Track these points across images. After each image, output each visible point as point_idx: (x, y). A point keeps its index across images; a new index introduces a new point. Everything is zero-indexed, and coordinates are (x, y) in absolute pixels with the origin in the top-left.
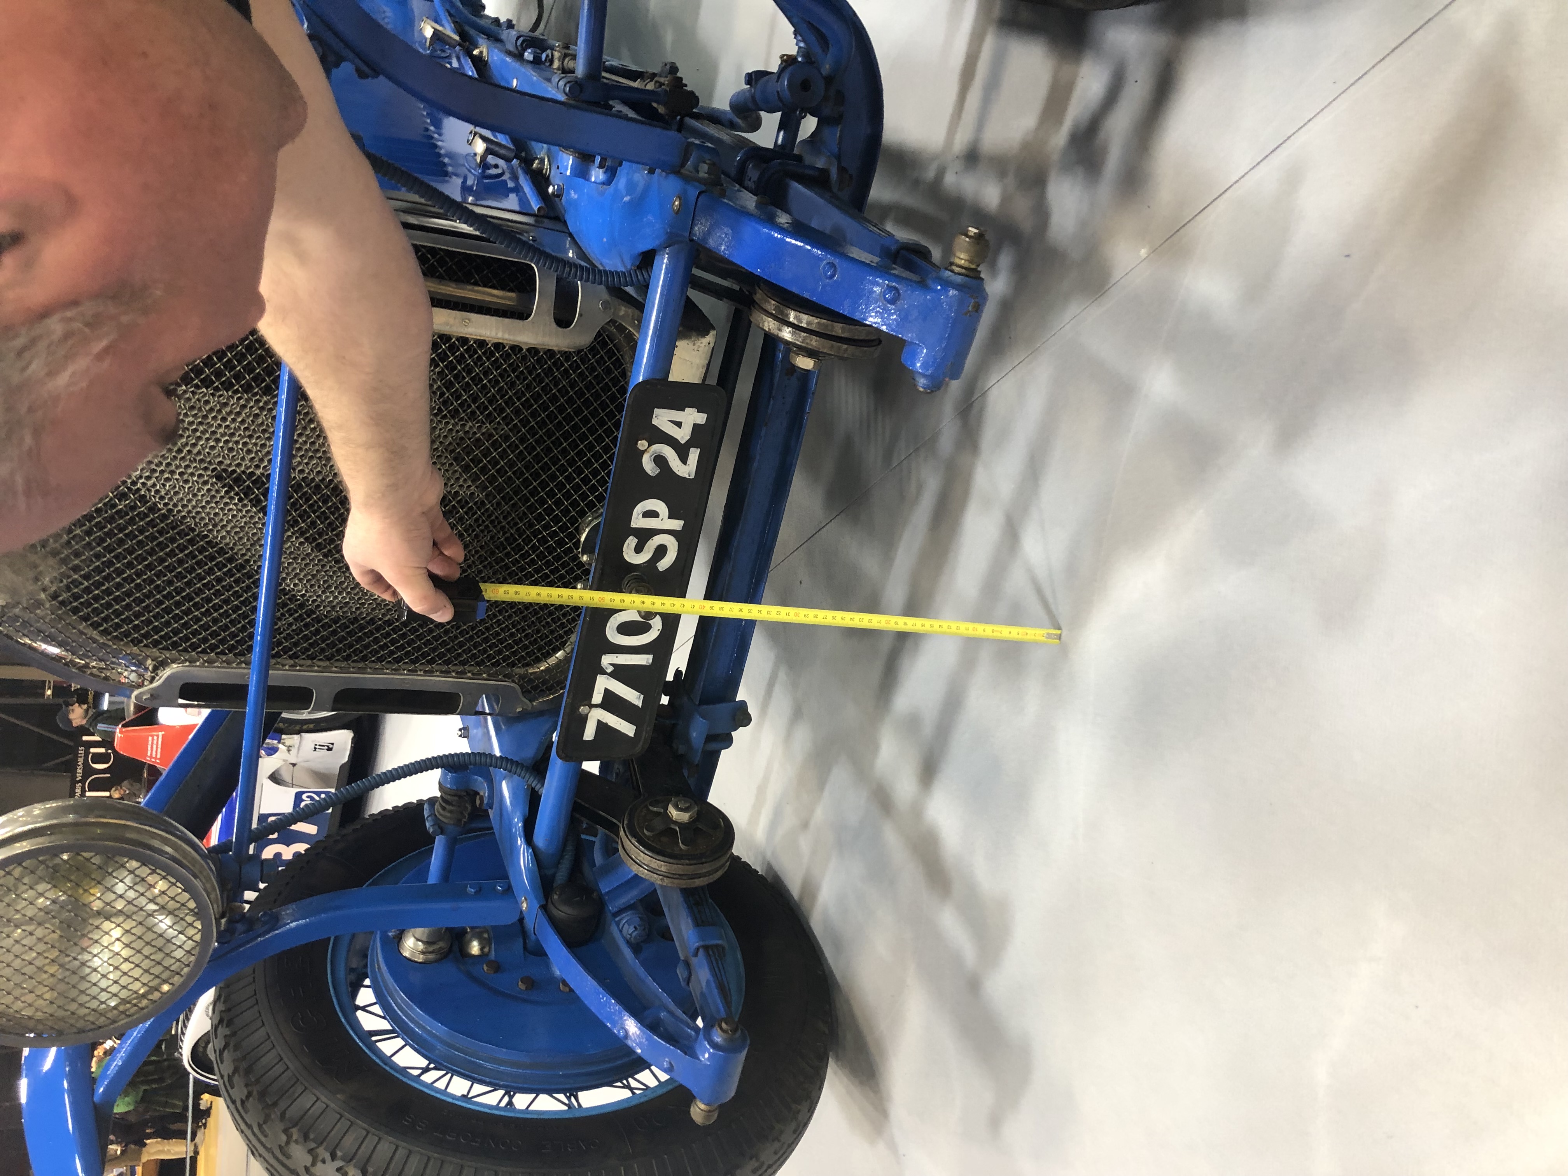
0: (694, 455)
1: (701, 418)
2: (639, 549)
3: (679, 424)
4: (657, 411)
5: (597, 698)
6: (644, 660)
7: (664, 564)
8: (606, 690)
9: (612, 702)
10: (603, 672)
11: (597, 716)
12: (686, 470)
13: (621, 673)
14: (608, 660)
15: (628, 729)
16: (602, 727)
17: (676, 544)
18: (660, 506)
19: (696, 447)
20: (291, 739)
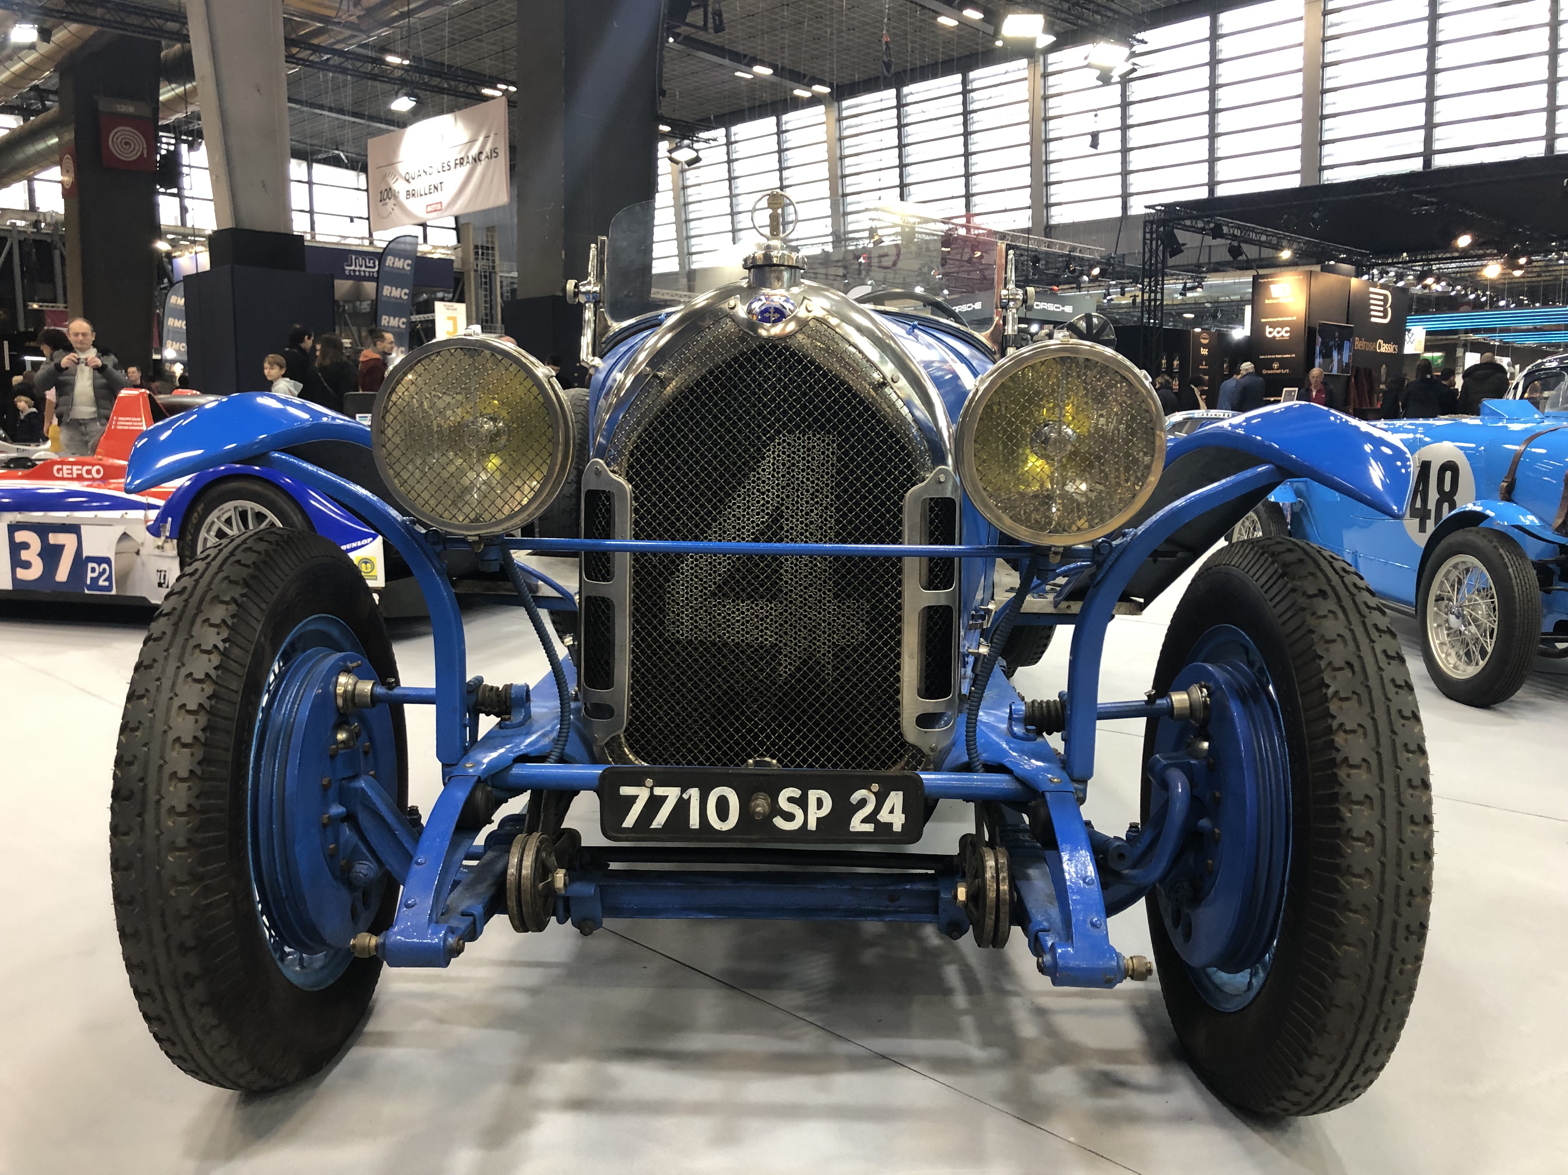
0: (869, 828)
1: (897, 827)
2: (791, 800)
3: (892, 812)
4: (901, 793)
5: (659, 791)
6: (694, 821)
7: (779, 822)
8: (666, 797)
9: (655, 803)
10: (682, 792)
11: (642, 794)
12: (857, 824)
13: (682, 806)
14: (694, 794)
15: (629, 821)
16: (633, 799)
17: (796, 828)
18: (827, 809)
19: (875, 828)
20: (172, 548)
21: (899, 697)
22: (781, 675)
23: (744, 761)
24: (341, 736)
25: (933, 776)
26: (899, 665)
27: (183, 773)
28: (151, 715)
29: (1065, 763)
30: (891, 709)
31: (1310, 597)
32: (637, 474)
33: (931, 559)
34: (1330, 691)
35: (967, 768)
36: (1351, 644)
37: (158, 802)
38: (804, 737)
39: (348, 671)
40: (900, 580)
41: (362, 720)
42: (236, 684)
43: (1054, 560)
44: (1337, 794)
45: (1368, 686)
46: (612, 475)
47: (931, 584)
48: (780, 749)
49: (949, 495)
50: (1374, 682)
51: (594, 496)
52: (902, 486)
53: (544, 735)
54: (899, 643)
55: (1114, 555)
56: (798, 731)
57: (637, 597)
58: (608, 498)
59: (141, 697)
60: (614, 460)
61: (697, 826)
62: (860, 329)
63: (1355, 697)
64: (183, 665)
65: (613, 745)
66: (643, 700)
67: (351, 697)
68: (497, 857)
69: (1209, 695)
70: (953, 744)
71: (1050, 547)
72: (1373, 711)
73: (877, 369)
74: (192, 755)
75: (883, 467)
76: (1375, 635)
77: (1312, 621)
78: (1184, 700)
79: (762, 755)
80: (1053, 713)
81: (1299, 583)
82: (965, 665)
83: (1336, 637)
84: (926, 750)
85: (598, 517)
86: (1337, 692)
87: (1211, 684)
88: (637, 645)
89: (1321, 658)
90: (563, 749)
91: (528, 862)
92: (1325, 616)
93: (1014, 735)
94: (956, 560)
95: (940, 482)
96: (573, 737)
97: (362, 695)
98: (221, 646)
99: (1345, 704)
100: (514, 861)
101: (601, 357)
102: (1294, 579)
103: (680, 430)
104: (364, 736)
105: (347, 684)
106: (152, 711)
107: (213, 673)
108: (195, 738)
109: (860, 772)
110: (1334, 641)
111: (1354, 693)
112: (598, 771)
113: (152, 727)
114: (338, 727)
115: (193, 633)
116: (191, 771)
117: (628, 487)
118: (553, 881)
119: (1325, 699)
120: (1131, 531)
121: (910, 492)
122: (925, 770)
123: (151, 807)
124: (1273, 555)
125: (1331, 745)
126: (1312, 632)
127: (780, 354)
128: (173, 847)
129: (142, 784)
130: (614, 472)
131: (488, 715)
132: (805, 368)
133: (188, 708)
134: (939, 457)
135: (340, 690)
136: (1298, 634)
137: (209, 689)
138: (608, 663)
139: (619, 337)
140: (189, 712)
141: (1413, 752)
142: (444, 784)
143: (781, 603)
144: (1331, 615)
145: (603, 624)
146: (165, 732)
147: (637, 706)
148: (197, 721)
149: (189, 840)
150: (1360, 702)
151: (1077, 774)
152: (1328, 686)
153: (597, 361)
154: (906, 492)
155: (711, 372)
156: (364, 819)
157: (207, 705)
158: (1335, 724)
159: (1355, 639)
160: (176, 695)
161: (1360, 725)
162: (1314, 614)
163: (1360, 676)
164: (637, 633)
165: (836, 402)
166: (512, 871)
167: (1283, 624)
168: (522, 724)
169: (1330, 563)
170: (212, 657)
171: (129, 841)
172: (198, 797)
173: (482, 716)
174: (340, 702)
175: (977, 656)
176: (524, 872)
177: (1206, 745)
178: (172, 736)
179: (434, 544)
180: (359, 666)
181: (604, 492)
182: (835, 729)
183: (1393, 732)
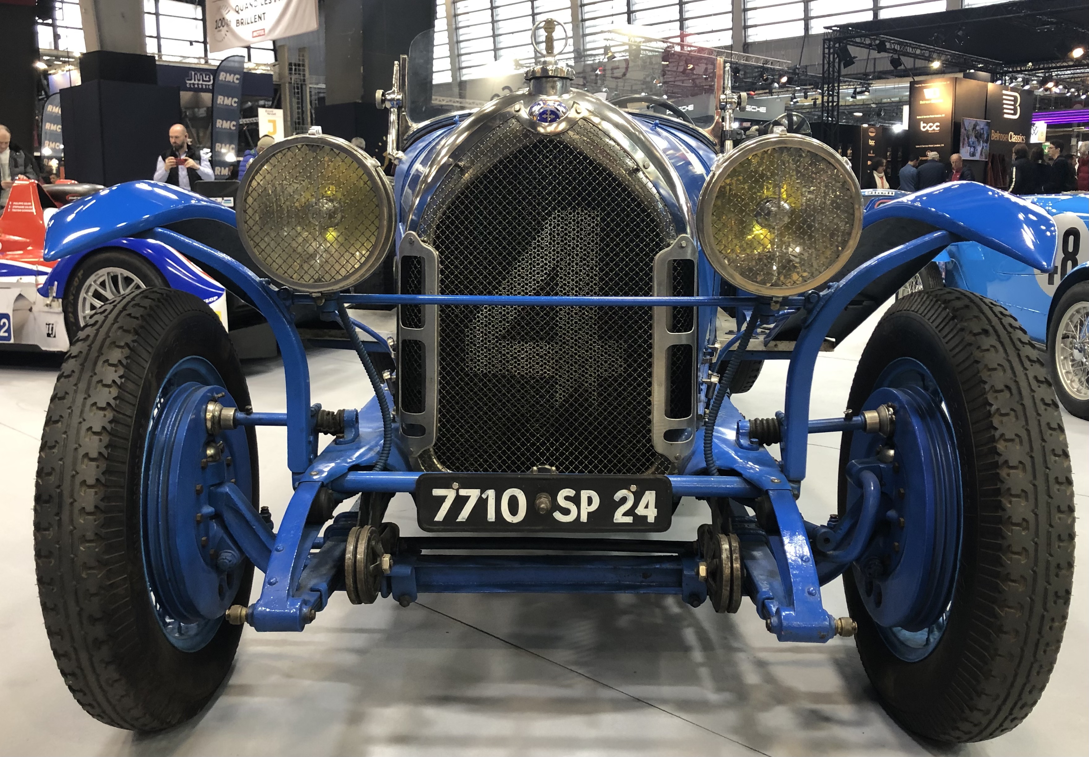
0: (629, 520)
1: (651, 519)
2: (567, 498)
3: (647, 507)
4: (654, 493)
5: (463, 492)
6: (491, 516)
7: (558, 516)
8: (469, 497)
9: (460, 502)
10: (482, 493)
11: (450, 495)
12: (619, 517)
13: (482, 504)
14: (491, 494)
15: (440, 516)
16: (443, 499)
17: (571, 520)
18: (595, 505)
19: (634, 520)
20: (58, 306)
21: (650, 417)
22: (556, 401)
23: (528, 468)
24: (210, 452)
25: (679, 479)
26: (650, 392)
27: (91, 481)
28: (64, 436)
29: (783, 468)
30: (644, 426)
31: (975, 335)
32: (443, 242)
33: (675, 308)
34: (994, 408)
35: (705, 472)
36: (1009, 371)
37: (72, 504)
38: (576, 449)
39: (215, 400)
40: (651, 325)
41: (226, 439)
42: (130, 411)
43: (774, 307)
44: (999, 489)
45: (1023, 405)
46: (422, 243)
47: (674, 328)
48: (557, 459)
49: (689, 257)
50: (1028, 402)
51: (407, 260)
52: (652, 250)
53: (370, 449)
54: (650, 375)
55: (822, 303)
56: (571, 444)
57: (443, 340)
58: (419, 262)
59: (57, 422)
60: (425, 232)
61: (493, 520)
62: (617, 126)
63: (1012, 413)
64: (89, 396)
65: (425, 457)
66: (448, 421)
67: (217, 421)
68: (335, 546)
69: (894, 413)
70: (693, 453)
71: (771, 298)
72: (1027, 423)
73: (632, 158)
74: (98, 467)
75: (637, 236)
76: (1027, 364)
77: (977, 354)
78: (875, 417)
79: (543, 464)
80: (772, 428)
81: (966, 324)
82: (700, 391)
83: (996, 366)
84: (672, 459)
85: (411, 277)
86: (998, 410)
87: (896, 405)
88: (443, 378)
89: (985, 382)
90: (386, 460)
91: (362, 548)
92: (988, 350)
93: (741, 446)
94: (695, 308)
95: (683, 247)
96: (394, 450)
97: (227, 420)
98: (118, 381)
99: (1005, 419)
100: (350, 548)
101: (404, 151)
102: (962, 320)
103: (476, 208)
104: (227, 451)
105: (213, 411)
106: (65, 433)
107: (112, 402)
108: (100, 453)
109: (620, 476)
110: (995, 369)
111: (1012, 410)
112: (415, 477)
113: (65, 446)
114: (208, 444)
115: (96, 371)
116: (97, 480)
117: (436, 253)
118: (380, 564)
119: (989, 415)
120: (835, 284)
121: (658, 255)
122: (672, 474)
123: (66, 509)
124: (945, 302)
125: (995, 452)
126: (977, 362)
127: (555, 147)
128: (84, 539)
129: (58, 490)
130: (424, 241)
131: (326, 433)
132: (575, 158)
133: (94, 430)
134: (681, 228)
135: (209, 416)
136: (967, 364)
137: (110, 414)
138: (420, 392)
139: (418, 135)
140: (95, 433)
141: (1059, 456)
142: (294, 489)
143: (557, 343)
144: (992, 349)
145: (416, 361)
146: (76, 449)
147: (443, 425)
148: (101, 440)
149: (96, 534)
150: (1017, 417)
151: (793, 476)
152: (991, 405)
153: (400, 154)
154: (655, 255)
155: (501, 162)
156: (229, 517)
157: (109, 428)
158: (997, 434)
159: (1012, 368)
160: (84, 420)
161: (1017, 435)
162: (979, 347)
163: (1017, 397)
164: (443, 368)
165: (600, 184)
166: (349, 556)
167: (954, 357)
168: (353, 441)
169: (990, 308)
170: (111, 389)
171: (50, 534)
172: (102, 500)
173: (321, 435)
174: (209, 424)
175: (710, 386)
176: (358, 556)
177: (892, 452)
178: (81, 452)
179: (285, 299)
180: (223, 396)
181: (416, 257)
182: (600, 443)
183: (1043, 440)
